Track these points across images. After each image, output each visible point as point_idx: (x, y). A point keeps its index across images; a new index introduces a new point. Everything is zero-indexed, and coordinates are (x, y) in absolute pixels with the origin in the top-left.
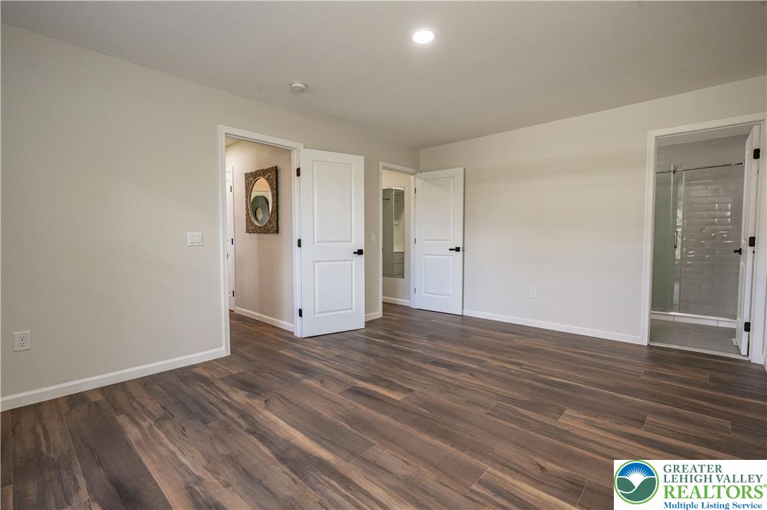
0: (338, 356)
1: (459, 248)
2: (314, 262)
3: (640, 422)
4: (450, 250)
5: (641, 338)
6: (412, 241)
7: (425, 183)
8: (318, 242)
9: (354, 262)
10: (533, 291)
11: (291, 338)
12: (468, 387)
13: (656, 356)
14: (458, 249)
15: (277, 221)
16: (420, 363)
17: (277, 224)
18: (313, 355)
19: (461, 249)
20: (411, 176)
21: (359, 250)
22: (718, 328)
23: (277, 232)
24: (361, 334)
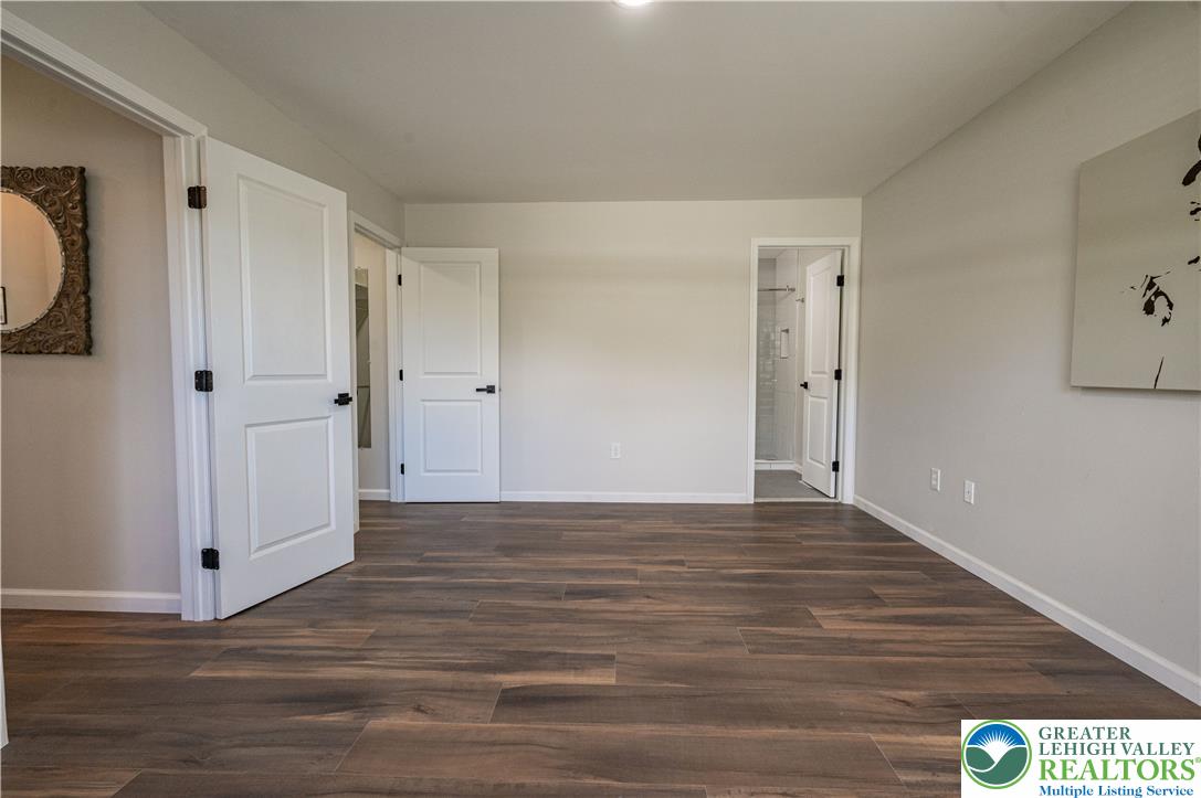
0: (373, 637)
1: (493, 387)
2: (248, 426)
3: (875, 600)
4: (478, 390)
5: (745, 495)
6: (393, 375)
7: (422, 268)
8: (254, 377)
9: (331, 421)
10: (616, 450)
11: (182, 630)
12: (672, 619)
13: (763, 512)
14: (490, 390)
15: (88, 319)
16: (550, 602)
17: (88, 330)
18: (302, 653)
19: (497, 389)
20: (388, 251)
21: (340, 395)
22: (771, 471)
23: (88, 349)
24: (352, 574)
